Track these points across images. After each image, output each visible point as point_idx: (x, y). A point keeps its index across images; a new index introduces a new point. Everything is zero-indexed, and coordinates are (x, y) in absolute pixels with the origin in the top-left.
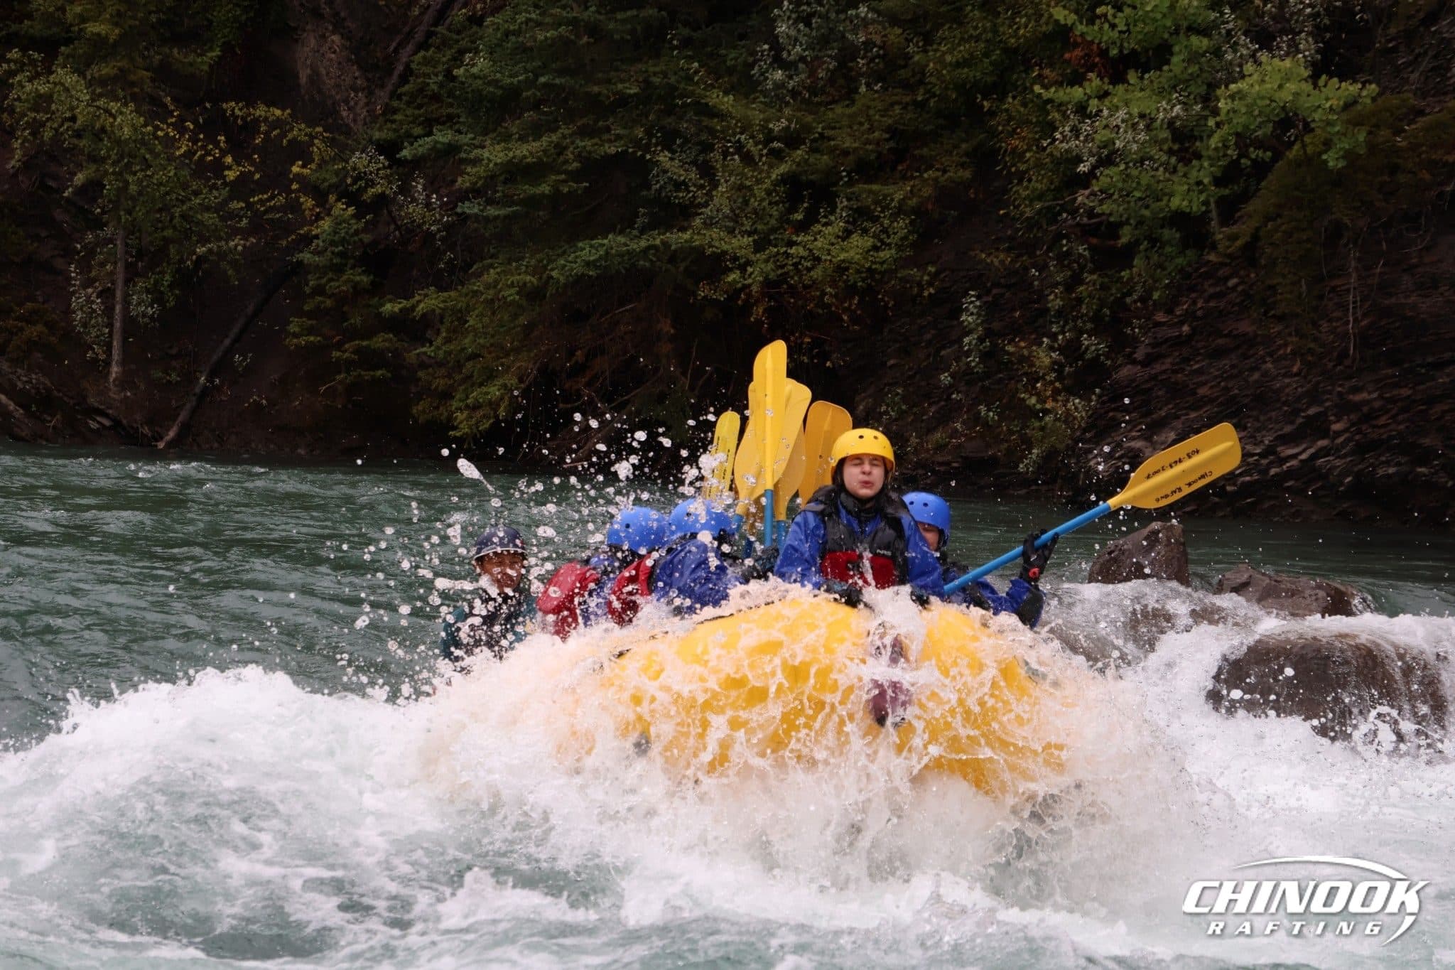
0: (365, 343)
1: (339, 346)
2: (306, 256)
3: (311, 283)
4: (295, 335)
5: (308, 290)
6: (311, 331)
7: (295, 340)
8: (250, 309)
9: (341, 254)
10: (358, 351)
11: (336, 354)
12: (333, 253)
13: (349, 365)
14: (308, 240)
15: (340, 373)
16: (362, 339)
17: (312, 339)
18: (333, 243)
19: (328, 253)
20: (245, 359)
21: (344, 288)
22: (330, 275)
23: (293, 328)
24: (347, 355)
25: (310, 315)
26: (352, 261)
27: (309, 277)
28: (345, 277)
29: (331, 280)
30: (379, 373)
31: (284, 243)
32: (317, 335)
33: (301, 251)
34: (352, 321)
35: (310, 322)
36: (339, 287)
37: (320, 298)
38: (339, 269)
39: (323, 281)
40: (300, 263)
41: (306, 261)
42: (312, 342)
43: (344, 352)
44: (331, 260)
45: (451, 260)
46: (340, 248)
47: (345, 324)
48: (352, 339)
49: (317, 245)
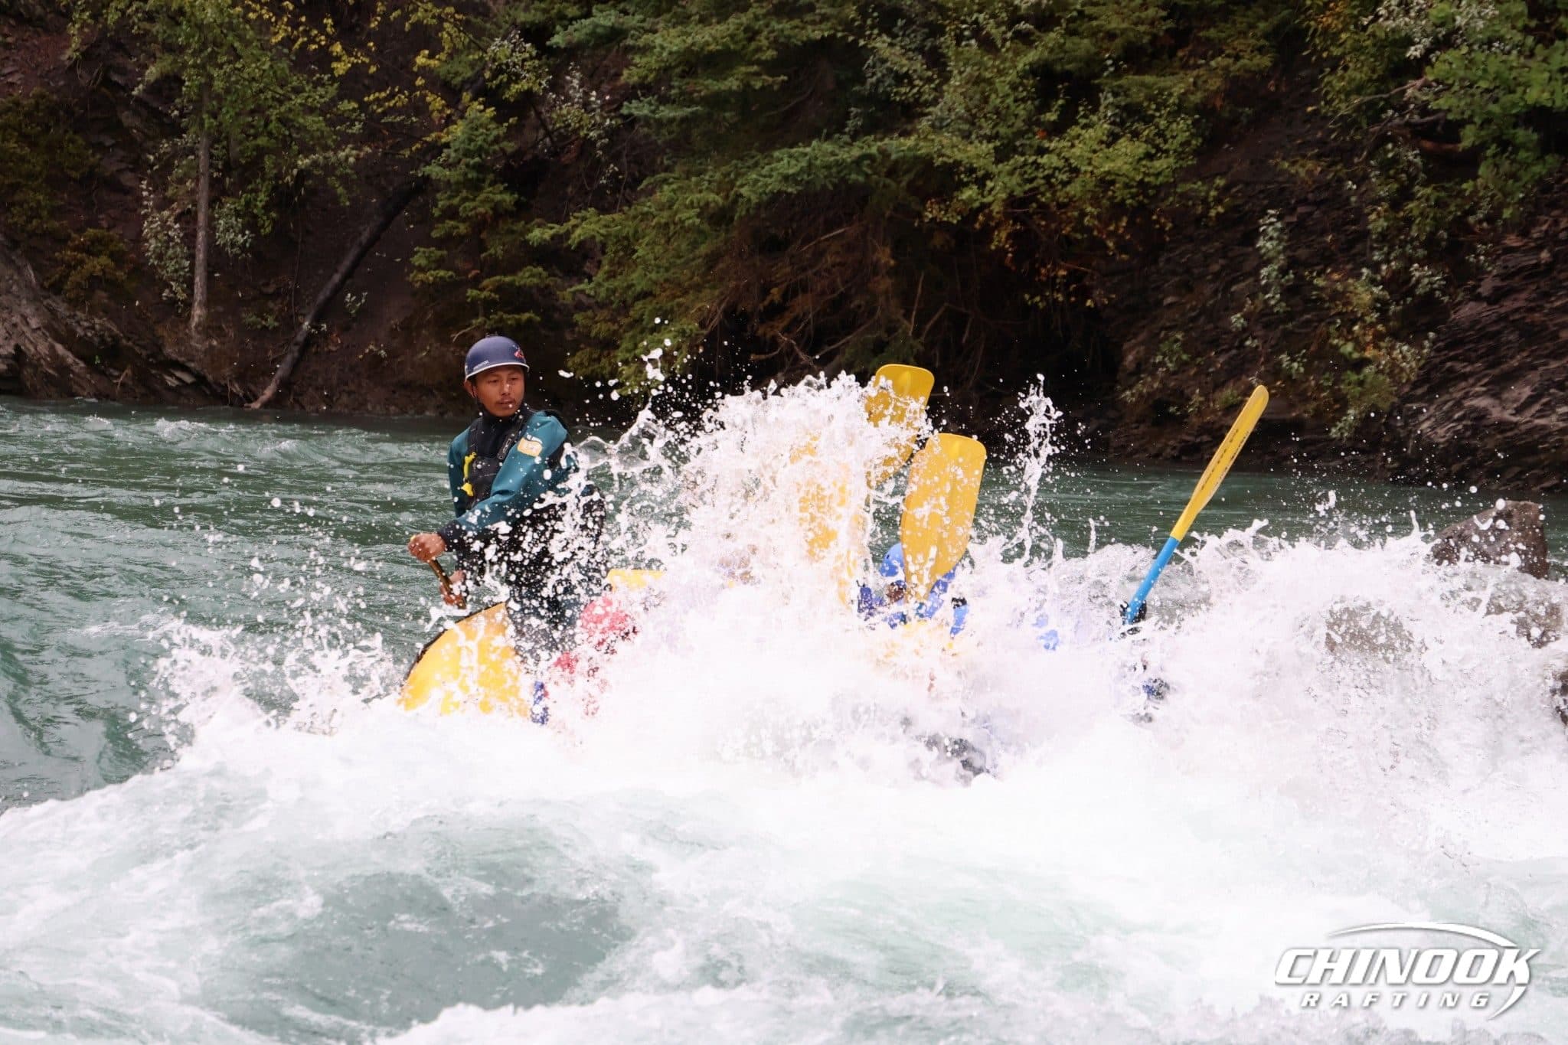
0: (508, 279)
1: (475, 283)
2: (434, 170)
3: (440, 204)
4: (421, 269)
5: (436, 212)
6: (440, 264)
7: (421, 276)
8: (364, 237)
9: (478, 168)
10: (499, 289)
11: (471, 293)
12: (467, 165)
13: (489, 306)
14: (436, 149)
15: (476, 316)
16: (505, 274)
17: (442, 273)
18: (468, 153)
19: (462, 166)
20: (358, 300)
21: (481, 210)
22: (464, 193)
23: (418, 260)
24: (485, 294)
25: (440, 243)
26: (491, 176)
27: (438, 196)
28: (482, 196)
29: (465, 200)
30: (526, 316)
31: (407, 153)
32: (448, 269)
33: (428, 164)
34: (492, 251)
35: (439, 253)
36: (475, 208)
37: (452, 223)
38: (475, 186)
39: (456, 201)
40: (427, 179)
41: (434, 176)
42: (441, 278)
43: (482, 290)
44: (466, 174)
45: (615, 174)
46: (477, 159)
47: (483, 255)
48: (489, 276)
49: (448, 156)
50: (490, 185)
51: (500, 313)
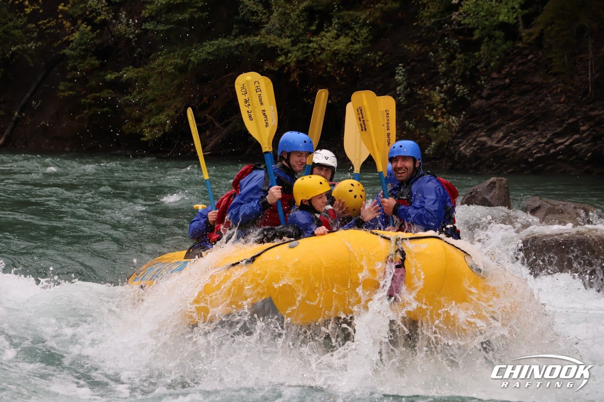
0: (98, 95)
1: (84, 96)
2: (67, 51)
3: (70, 65)
4: (63, 91)
5: (68, 68)
6: (70, 89)
7: (62, 94)
8: (39, 79)
9: (84, 50)
10: (94, 99)
11: (83, 100)
12: (80, 49)
13: (90, 105)
14: (68, 43)
15: (85, 110)
16: (97, 93)
17: (71, 93)
18: (81, 45)
19: (78, 50)
20: (37, 103)
21: (87, 67)
22: (79, 60)
23: (61, 87)
24: (89, 101)
25: (71, 80)
26: (90, 54)
27: (69, 61)
28: (87, 61)
29: (79, 63)
30: (105, 109)
31: (56, 45)
32: (73, 91)
33: (65, 49)
34: (91, 83)
35: (69, 85)
36: (84, 66)
37: (74, 72)
38: (83, 58)
39: (76, 63)
40: (64, 55)
41: (67, 54)
42: (71, 94)
43: (88, 99)
44: (80, 53)
45: (140, 52)
46: (84, 47)
47: (87, 85)
48: (91, 93)
49: (73, 46)
50: (90, 57)
51: (95, 108)
